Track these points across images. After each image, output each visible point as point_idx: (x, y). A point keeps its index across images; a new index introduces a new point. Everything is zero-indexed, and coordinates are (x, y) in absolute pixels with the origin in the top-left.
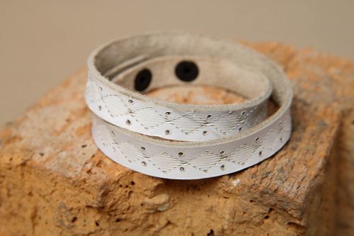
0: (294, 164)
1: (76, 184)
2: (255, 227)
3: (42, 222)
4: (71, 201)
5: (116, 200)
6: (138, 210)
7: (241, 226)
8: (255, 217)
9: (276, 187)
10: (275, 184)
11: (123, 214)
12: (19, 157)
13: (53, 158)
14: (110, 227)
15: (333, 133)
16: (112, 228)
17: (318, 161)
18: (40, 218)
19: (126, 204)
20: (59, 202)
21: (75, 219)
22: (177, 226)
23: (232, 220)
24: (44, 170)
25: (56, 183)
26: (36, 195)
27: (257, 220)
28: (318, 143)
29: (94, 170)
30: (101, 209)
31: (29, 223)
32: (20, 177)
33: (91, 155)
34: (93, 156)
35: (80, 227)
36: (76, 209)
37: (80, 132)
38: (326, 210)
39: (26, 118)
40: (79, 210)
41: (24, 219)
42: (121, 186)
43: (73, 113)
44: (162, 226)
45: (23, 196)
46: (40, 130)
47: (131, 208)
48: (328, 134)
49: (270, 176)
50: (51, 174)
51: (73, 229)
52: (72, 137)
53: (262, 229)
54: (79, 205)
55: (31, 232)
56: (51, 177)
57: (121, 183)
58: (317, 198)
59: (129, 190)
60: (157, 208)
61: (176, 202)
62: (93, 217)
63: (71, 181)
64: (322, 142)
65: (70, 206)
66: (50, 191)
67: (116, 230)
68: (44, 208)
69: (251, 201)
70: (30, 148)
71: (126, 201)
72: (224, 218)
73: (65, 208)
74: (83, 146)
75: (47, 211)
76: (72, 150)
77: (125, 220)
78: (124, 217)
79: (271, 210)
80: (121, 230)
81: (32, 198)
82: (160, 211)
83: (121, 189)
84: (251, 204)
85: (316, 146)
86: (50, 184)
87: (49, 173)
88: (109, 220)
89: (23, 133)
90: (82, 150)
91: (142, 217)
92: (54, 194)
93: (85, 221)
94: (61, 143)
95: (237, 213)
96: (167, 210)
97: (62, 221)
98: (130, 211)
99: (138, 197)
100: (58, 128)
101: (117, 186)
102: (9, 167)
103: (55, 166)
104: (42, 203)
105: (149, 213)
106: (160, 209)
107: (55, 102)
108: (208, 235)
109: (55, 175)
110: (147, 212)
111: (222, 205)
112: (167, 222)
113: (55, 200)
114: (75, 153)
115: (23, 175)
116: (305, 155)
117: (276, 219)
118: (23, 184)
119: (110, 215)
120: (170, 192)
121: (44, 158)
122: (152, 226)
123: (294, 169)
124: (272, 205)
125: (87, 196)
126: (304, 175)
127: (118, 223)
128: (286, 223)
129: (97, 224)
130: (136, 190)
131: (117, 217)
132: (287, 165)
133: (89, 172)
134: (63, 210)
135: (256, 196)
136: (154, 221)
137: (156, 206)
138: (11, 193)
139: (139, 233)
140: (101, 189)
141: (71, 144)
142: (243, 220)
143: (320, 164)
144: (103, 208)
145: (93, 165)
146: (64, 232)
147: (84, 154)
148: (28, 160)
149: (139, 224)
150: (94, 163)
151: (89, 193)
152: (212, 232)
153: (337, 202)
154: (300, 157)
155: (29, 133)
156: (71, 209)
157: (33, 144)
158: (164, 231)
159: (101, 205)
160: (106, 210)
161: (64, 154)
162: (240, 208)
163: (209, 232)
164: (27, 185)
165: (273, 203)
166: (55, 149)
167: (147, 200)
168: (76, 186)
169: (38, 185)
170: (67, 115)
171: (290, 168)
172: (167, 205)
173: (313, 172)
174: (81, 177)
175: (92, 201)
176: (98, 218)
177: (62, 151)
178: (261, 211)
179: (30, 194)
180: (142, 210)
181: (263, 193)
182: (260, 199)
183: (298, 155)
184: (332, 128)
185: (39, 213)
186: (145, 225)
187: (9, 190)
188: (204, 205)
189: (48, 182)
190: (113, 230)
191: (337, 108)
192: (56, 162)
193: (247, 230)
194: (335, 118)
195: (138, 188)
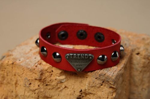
1: (31, 70)
2: (97, 89)
3: (19, 86)
4: (29, 77)
7: (92, 88)
8: (97, 84)
9: (105, 73)
11: (49, 82)
12: (11, 61)
13: (23, 61)
14: (43, 87)
16: (44, 88)
18: (18, 84)
19: (50, 79)
21: (30, 84)
22: (69, 88)
23: (89, 86)
25: (24, 70)
26: (17, 76)
27: (98, 86)
30: (40, 80)
31: (14, 86)
32: (11, 68)
34: (38, 61)
35: (32, 87)
38: (125, 85)
39: (15, 49)
40: (32, 80)
41: (12, 84)
42: (48, 72)
43: (33, 47)
44: (63, 88)
45: (12, 76)
47: (52, 80)
50: (22, 67)
51: (30, 88)
52: (31, 55)
53: (100, 90)
54: (32, 78)
55: (15, 89)
56: (22, 68)
57: (48, 71)
58: (121, 79)
59: (51, 74)
60: (61, 81)
62: (37, 83)
63: (29, 69)
65: (29, 79)
67: (46, 89)
68: (20, 80)
69: (96, 79)
70: (16, 58)
72: (86, 85)
73: (27, 79)
74: (35, 58)
75: (21, 81)
76: (31, 59)
77: (49, 85)
78: (49, 84)
79: (103, 82)
80: (48, 89)
81: (16, 77)
82: (62, 82)
83: (48, 73)
84: (96, 80)
86: (22, 70)
88: (43, 84)
89: (14, 53)
90: (34, 59)
91: (56, 84)
92: (23, 75)
93: (34, 85)
95: (91, 83)
96: (65, 82)
97: (26, 84)
98: (51, 82)
99: (54, 77)
100: (27, 52)
101: (46, 72)
102: (7, 64)
104: (19, 78)
105: (58, 83)
106: (62, 81)
107: (27, 44)
108: (80, 91)
109: (24, 67)
110: (58, 82)
112: (65, 86)
113: (23, 77)
114: (32, 60)
115: (12, 68)
117: (105, 85)
118: (13, 71)
119: (44, 83)
120: (66, 75)
121: (20, 61)
122: (59, 88)
124: (104, 80)
125: (35, 75)
126: (116, 69)
127: (47, 86)
128: (109, 87)
129: (39, 86)
130: (53, 74)
131: (46, 84)
133: (36, 66)
134: (26, 80)
135: (97, 76)
136: (60, 86)
138: (8, 75)
139: (54, 90)
141: (31, 57)
142: (93, 86)
144: (41, 80)
145: (38, 64)
146: (27, 89)
147: (35, 60)
148: (14, 62)
149: (55, 87)
151: (36, 74)
152: (81, 90)
153: (130, 84)
155: (16, 54)
156: (29, 80)
157: (17, 57)
158: (64, 90)
159: (40, 78)
160: (42, 80)
161: (28, 60)
162: (92, 81)
163: (80, 90)
164: (14, 72)
165: (104, 79)
166: (25, 59)
167: (57, 78)
169: (18, 71)
170: (30, 48)
172: (65, 80)
175: (37, 77)
176: (39, 83)
177: (27, 59)
178: (99, 82)
179: (15, 75)
180: (55, 81)
182: (99, 77)
185: (18, 83)
186: (56, 87)
187: (7, 74)
189: (21, 70)
190: (45, 89)
192: (25, 63)
193: (94, 90)
195: (54, 73)
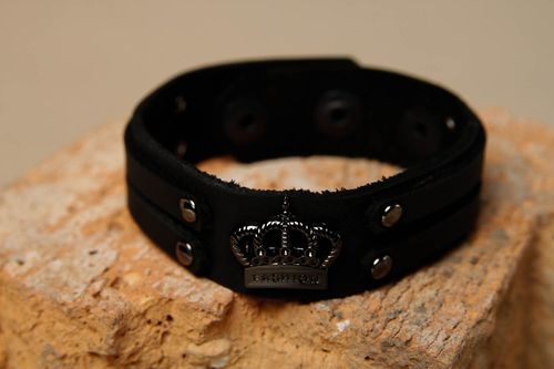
0: (444, 300)
5: (140, 346)
6: (178, 365)
10: (407, 331)
15: (518, 252)
17: (486, 297)
20: (44, 344)
24: (21, 289)
28: (489, 268)
29: (105, 293)
33: (103, 268)
36: (71, 357)
37: (89, 230)
46: (22, 222)
48: (508, 253)
49: (401, 317)
61: (241, 354)
64: (497, 266)
66: (30, 326)
71: (156, 348)
85: (486, 271)
87: (29, 294)
94: (56, 245)
103: (40, 283)
111: (318, 362)
116: (465, 285)
123: (443, 308)
132: (431, 300)
137: (207, 360)
140: (114, 324)
143: (488, 303)
150: (107, 280)
154: (455, 288)
168: (73, 318)
171: (437, 307)
173: (475, 315)
174: (82, 302)
181: (386, 345)
183: (453, 285)
184: (518, 243)
188: (289, 361)
191: (530, 211)
194: (524, 227)
